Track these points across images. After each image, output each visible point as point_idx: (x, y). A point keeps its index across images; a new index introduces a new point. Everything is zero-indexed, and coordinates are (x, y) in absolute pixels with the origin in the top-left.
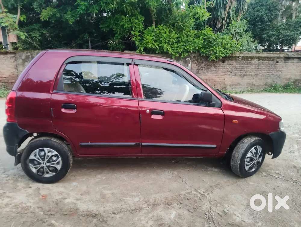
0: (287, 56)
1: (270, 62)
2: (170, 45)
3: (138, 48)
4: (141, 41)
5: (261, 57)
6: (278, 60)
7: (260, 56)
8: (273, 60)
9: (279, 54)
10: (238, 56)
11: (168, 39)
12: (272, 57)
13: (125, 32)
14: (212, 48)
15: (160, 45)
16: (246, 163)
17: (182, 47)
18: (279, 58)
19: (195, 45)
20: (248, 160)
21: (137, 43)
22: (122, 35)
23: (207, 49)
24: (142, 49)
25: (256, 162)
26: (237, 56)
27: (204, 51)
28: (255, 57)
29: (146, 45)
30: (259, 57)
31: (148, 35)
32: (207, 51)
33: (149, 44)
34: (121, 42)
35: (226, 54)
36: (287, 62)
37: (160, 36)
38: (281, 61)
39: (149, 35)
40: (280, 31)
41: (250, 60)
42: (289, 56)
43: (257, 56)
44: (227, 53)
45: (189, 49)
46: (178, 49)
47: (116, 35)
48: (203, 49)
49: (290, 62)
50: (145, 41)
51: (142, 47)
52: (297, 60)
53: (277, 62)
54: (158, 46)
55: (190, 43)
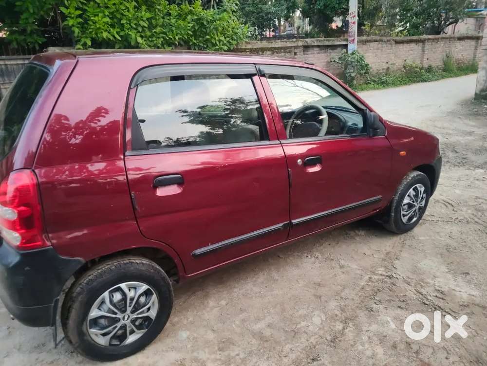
0: (306, 44)
1: (287, 54)
2: (139, 32)
3: (79, 41)
4: (83, 26)
5: (275, 48)
6: (296, 51)
7: (273, 46)
8: (290, 52)
9: (296, 41)
10: (244, 47)
11: (135, 22)
12: (288, 48)
13: (45, 9)
14: (208, 37)
15: (122, 33)
16: (402, 212)
17: (161, 35)
19: (181, 32)
20: (406, 207)
21: (77, 30)
22: (37, 15)
23: (201, 39)
24: (89, 43)
25: (417, 207)
26: (243, 49)
27: (195, 42)
28: (267, 48)
29: (96, 34)
30: (271, 48)
31: (98, 15)
32: (200, 42)
33: (102, 33)
34: (36, 29)
35: (229, 46)
36: (307, 53)
37: (119, 16)
38: (300, 52)
39: (100, 15)
40: (260, 6)
41: (261, 53)
42: (309, 45)
43: (270, 46)
44: (230, 44)
45: (173, 39)
46: (154, 39)
47: (23, 17)
48: (193, 37)
49: (309, 53)
50: (92, 27)
51: (86, 37)
52: (316, 49)
53: (295, 54)
54: (119, 36)
55: (174, 29)
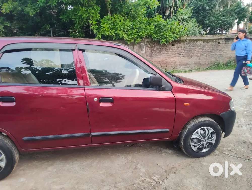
0: (227, 38)
1: (213, 43)
2: (125, 32)
3: (97, 36)
4: (98, 29)
5: (206, 40)
6: (220, 41)
7: (204, 38)
8: (216, 42)
9: (220, 36)
10: (185, 39)
11: (123, 27)
12: (214, 39)
13: (84, 22)
14: (162, 34)
15: (116, 32)
17: (136, 33)
18: (221, 40)
19: (147, 31)
21: (95, 31)
22: (81, 24)
23: (159, 35)
24: (100, 37)
26: (184, 40)
27: (155, 36)
28: (200, 39)
29: (104, 32)
30: (203, 39)
31: (105, 24)
32: (158, 36)
33: (106, 32)
34: (81, 31)
35: (175, 38)
36: (228, 43)
37: (116, 24)
38: (223, 42)
41: (196, 42)
42: (229, 38)
43: (202, 39)
44: (176, 38)
45: (143, 35)
46: (133, 35)
47: (75, 25)
48: (155, 34)
49: (229, 43)
50: (102, 29)
51: (100, 34)
53: (219, 43)
55: (143, 30)
